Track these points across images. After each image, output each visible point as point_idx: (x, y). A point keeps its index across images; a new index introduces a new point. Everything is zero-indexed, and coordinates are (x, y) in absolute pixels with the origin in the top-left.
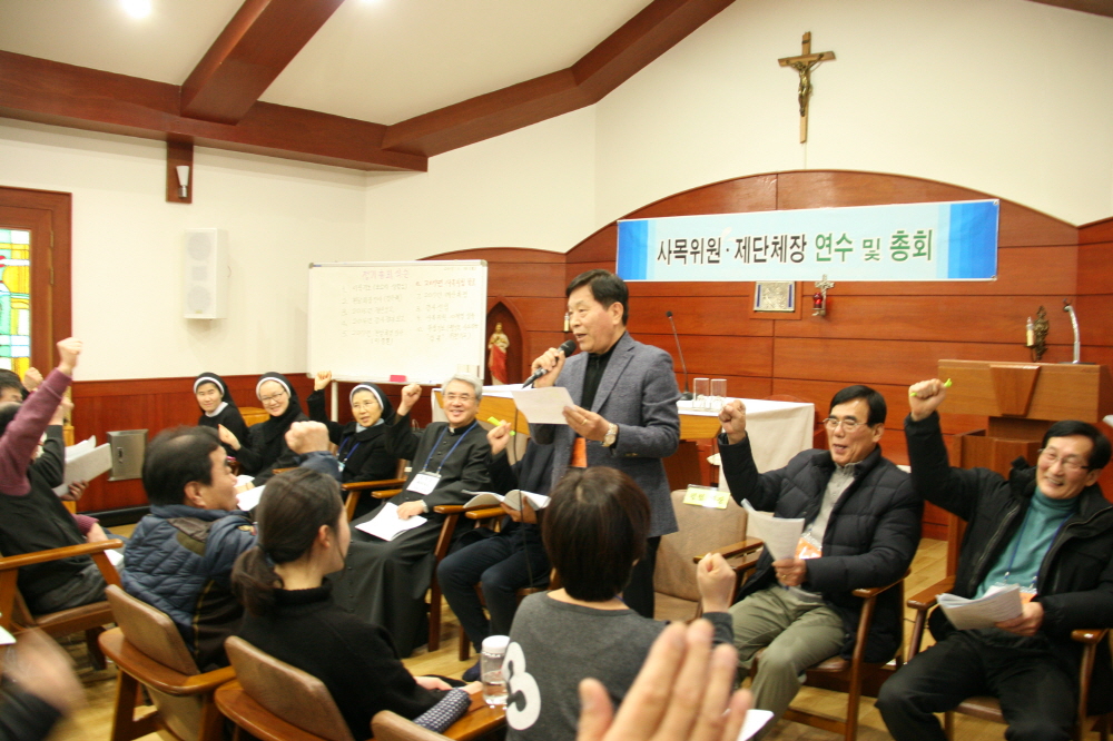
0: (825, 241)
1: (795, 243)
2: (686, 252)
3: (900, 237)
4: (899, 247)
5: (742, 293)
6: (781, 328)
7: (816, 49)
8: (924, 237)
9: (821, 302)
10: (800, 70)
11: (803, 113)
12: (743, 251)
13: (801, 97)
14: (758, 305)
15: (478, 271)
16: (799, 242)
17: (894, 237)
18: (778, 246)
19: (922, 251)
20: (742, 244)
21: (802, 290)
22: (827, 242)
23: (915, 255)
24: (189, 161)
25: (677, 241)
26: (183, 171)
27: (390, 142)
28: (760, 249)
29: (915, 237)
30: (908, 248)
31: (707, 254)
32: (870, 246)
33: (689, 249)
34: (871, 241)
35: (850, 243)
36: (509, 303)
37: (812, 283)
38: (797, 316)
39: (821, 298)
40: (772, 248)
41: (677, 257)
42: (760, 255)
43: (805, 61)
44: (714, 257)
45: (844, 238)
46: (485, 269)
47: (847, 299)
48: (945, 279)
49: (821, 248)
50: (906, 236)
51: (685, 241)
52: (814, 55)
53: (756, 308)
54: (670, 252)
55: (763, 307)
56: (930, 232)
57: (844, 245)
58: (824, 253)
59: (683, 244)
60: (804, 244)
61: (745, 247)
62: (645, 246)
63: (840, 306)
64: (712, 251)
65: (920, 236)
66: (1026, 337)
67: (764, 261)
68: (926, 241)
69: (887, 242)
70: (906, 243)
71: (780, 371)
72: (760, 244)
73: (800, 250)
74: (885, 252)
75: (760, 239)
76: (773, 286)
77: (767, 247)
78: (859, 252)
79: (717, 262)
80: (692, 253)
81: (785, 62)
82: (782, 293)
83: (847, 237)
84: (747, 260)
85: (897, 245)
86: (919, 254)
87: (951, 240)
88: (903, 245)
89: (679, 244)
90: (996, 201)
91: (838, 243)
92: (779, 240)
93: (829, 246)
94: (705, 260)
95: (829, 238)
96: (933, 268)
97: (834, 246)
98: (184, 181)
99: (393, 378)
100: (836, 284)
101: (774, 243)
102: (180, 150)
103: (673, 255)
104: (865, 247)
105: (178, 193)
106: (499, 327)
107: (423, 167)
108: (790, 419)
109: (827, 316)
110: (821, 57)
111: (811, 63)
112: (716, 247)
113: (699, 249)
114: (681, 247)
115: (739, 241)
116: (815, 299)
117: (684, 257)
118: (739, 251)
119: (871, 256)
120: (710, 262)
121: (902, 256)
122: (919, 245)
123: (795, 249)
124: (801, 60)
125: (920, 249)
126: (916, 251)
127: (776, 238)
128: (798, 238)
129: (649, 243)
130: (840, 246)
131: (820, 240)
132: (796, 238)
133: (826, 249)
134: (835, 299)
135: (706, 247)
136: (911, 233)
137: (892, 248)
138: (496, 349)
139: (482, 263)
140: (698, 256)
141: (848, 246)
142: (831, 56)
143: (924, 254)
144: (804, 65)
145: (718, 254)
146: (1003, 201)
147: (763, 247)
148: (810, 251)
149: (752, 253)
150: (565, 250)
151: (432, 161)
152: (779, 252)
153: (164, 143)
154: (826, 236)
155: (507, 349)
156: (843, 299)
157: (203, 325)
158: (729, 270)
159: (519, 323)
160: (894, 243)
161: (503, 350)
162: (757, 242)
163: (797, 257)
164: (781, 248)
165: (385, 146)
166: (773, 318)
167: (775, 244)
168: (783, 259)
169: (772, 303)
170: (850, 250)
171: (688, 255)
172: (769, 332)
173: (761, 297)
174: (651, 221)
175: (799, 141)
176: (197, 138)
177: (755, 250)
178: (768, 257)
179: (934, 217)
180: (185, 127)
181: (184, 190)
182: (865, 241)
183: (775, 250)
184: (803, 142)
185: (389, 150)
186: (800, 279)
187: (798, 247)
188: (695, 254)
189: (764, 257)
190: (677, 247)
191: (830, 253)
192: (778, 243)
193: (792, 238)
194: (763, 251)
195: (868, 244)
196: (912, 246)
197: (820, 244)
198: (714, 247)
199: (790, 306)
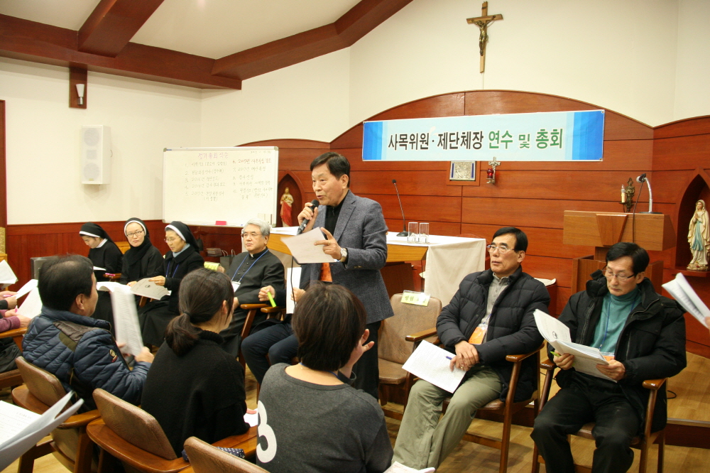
0: (495, 136)
1: (476, 137)
2: (407, 142)
3: (542, 133)
4: (542, 140)
5: (442, 168)
6: (466, 191)
7: (491, 12)
8: (558, 133)
9: (492, 174)
10: (480, 26)
11: (482, 53)
12: (443, 142)
13: (481, 43)
14: (452, 176)
15: (273, 154)
16: (479, 136)
17: (538, 133)
19: (556, 142)
20: (443, 137)
21: (480, 167)
22: (496, 136)
23: (551, 145)
24: (84, 81)
25: (401, 135)
26: (80, 87)
27: (217, 70)
28: (454, 141)
29: (552, 133)
30: (548, 140)
31: (420, 144)
32: (524, 139)
33: (409, 140)
34: (524, 136)
35: (511, 137)
36: (294, 175)
37: (487, 162)
38: (477, 183)
39: (492, 172)
40: (461, 140)
41: (401, 145)
42: (454, 144)
43: (484, 20)
44: (424, 145)
45: (507, 133)
46: (277, 152)
47: (508, 172)
48: (570, 160)
49: (492, 140)
50: (547, 133)
51: (406, 135)
52: (489, 17)
53: (451, 178)
54: (396, 142)
55: (455, 178)
56: (561, 130)
57: (507, 138)
58: (494, 143)
59: (405, 137)
60: (482, 137)
61: (444, 140)
62: (381, 138)
63: (504, 177)
64: (423, 142)
65: (555, 133)
66: (621, 197)
67: (457, 148)
68: (559, 136)
69: (534, 136)
70: (546, 137)
71: (466, 218)
72: (454, 137)
73: (479, 141)
74: (533, 143)
75: (454, 134)
76: (462, 164)
77: (458, 139)
78: (517, 142)
79: (427, 148)
81: (471, 21)
82: (467, 169)
83: (509, 133)
84: (445, 147)
85: (540, 138)
86: (554, 144)
87: (574, 136)
88: (544, 138)
89: (402, 137)
90: (603, 110)
91: (503, 137)
92: (466, 135)
93: (498, 139)
94: (419, 147)
95: (498, 134)
96: (562, 153)
97: (501, 139)
98: (81, 94)
99: (218, 222)
100: (501, 162)
101: (462, 137)
102: (78, 74)
103: (398, 144)
104: (520, 139)
105: (77, 102)
106: (287, 190)
107: (239, 87)
108: (471, 249)
109: (496, 183)
110: (494, 18)
111: (488, 22)
112: (426, 139)
113: (415, 140)
114: (403, 139)
115: (440, 135)
116: (488, 173)
117: (406, 145)
118: (440, 141)
119: (525, 145)
120: (422, 148)
121: (544, 145)
122: (555, 138)
123: (476, 141)
124: (481, 20)
125: (554, 141)
126: (552, 143)
127: (464, 133)
128: (478, 133)
129: (383, 136)
130: (504, 139)
131: (492, 135)
132: (476, 134)
133: (495, 141)
134: (501, 173)
135: (419, 139)
136: (549, 131)
137: (537, 140)
138: (285, 204)
139: (275, 149)
140: (415, 145)
141: (510, 139)
142: (500, 17)
143: (558, 144)
144: (483, 23)
145: (427, 144)
146: (607, 110)
147: (456, 139)
148: (486, 142)
149: (449, 143)
150: (329, 141)
151: (245, 83)
152: (466, 142)
153: (67, 69)
154: (496, 132)
155: (292, 204)
156: (505, 173)
157: (95, 188)
158: (434, 154)
159: (300, 187)
160: (538, 137)
161: (290, 205)
162: (452, 136)
163: (477, 146)
165: (214, 73)
166: (462, 184)
167: (463, 137)
168: (468, 147)
169: (461, 175)
170: (511, 141)
171: (408, 144)
172: (460, 194)
173: (454, 171)
174: (384, 122)
175: (479, 72)
176: (90, 66)
177: (451, 141)
178: (459, 146)
179: (563, 121)
180: (82, 58)
181: (81, 99)
182: (520, 136)
183: (463, 141)
184: (481, 72)
185: (217, 75)
186: (479, 160)
187: (478, 139)
188: (412, 143)
189: (456, 146)
190: (401, 139)
191: (498, 143)
192: (465, 137)
193: (474, 133)
194: (455, 142)
195: (522, 138)
196: (550, 139)
197: (492, 137)
198: (425, 139)
199: (472, 177)
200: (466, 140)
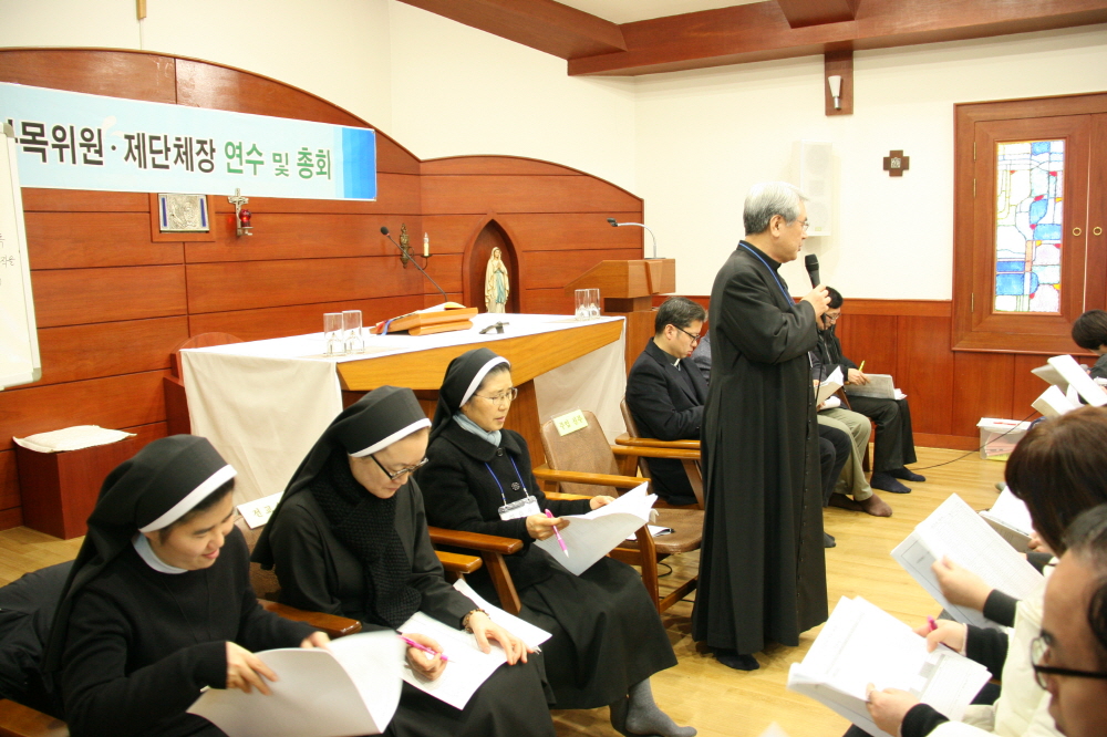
0: (234, 150)
1: (202, 149)
2: (46, 143)
3: (305, 154)
4: (305, 164)
6: (194, 253)
8: (324, 157)
9: (232, 219)
12: (136, 152)
14: (165, 224)
16: (207, 147)
17: (300, 153)
18: (182, 150)
19: (324, 171)
20: (134, 142)
22: (237, 152)
23: (318, 174)
25: (25, 125)
28: (160, 152)
29: (317, 156)
30: (312, 166)
31: (80, 151)
32: (280, 161)
33: (48, 137)
34: (280, 155)
35: (260, 154)
37: (226, 198)
40: (174, 152)
41: (27, 150)
42: (160, 159)
44: (92, 156)
45: (254, 148)
48: (341, 197)
49: (231, 157)
50: (310, 154)
51: (41, 126)
53: (162, 229)
56: (327, 152)
57: (254, 157)
58: (235, 164)
59: (38, 130)
60: (212, 150)
61: (139, 148)
64: (89, 147)
65: (321, 155)
67: (167, 167)
68: (326, 160)
69: (294, 158)
70: (310, 161)
72: (158, 145)
73: (209, 158)
74: (293, 168)
75: (158, 138)
77: (168, 150)
78: (270, 167)
79: (100, 163)
80: (54, 146)
83: (257, 147)
84: (142, 164)
85: (303, 162)
86: (321, 173)
87: (345, 162)
88: (307, 162)
89: (29, 129)
90: (374, 131)
91: (249, 154)
92: (183, 142)
93: (240, 156)
94: (80, 158)
95: (240, 148)
96: (331, 187)
97: (245, 157)
100: (251, 199)
101: (176, 146)
104: (275, 161)
112: (95, 141)
113: (68, 141)
114: (34, 135)
115: (130, 138)
117: (43, 151)
118: (130, 150)
119: (282, 171)
120: (87, 161)
122: (321, 164)
123: (202, 156)
125: (321, 168)
126: (319, 170)
127: (178, 139)
128: (205, 142)
130: (251, 159)
131: (230, 149)
132: (202, 143)
133: (236, 159)
135: (78, 140)
136: (314, 151)
137: (299, 165)
140: (67, 152)
141: (258, 158)
143: (325, 173)
145: (99, 152)
146: (377, 131)
147: (163, 149)
148: (220, 159)
149: (149, 156)
152: (184, 157)
154: (236, 144)
158: (118, 176)
160: (300, 160)
162: (154, 142)
163: (206, 166)
164: (185, 153)
166: (185, 239)
167: (179, 147)
168: (190, 167)
170: (262, 163)
171: (48, 149)
172: (180, 258)
175: (135, 17)
177: (152, 152)
178: (170, 162)
179: (327, 135)
182: (275, 155)
183: (179, 155)
184: (138, 19)
187: (206, 154)
188: (61, 148)
189: (165, 163)
190: (25, 133)
191: (241, 164)
192: (181, 146)
193: (199, 142)
194: (164, 155)
195: (277, 158)
196: (316, 165)
197: (230, 153)
198: (92, 142)
199: (204, 224)
200: (184, 151)
